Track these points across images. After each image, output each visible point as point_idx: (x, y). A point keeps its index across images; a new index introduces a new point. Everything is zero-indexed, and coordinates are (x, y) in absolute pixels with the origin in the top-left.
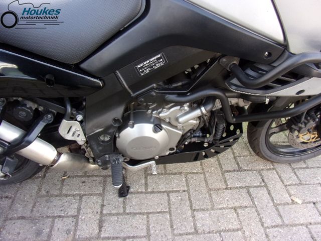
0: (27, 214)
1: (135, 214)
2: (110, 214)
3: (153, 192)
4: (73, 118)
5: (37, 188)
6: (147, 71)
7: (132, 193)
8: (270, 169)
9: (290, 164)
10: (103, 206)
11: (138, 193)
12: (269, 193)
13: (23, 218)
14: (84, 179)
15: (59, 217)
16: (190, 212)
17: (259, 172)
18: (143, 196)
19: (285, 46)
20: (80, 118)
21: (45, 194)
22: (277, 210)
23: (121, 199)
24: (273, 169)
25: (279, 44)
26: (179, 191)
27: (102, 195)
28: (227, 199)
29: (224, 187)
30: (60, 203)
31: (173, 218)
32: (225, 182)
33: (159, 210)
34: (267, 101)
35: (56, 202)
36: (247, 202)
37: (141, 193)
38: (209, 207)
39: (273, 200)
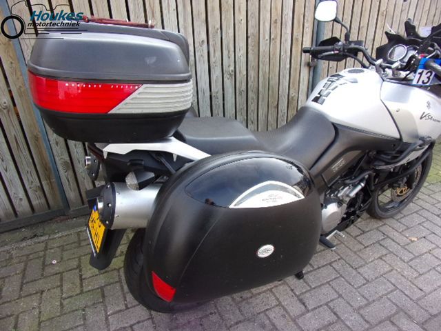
1: (320, 286)
6: (337, 169)
8: (383, 225)
9: (392, 217)
11: (309, 272)
12: (393, 241)
16: (354, 271)
17: (377, 229)
18: (314, 273)
19: (401, 139)
21: (241, 299)
22: (406, 249)
24: (385, 224)
25: (397, 139)
28: (372, 254)
30: (258, 301)
31: (347, 278)
32: (361, 243)
33: (333, 278)
34: (392, 170)
36: (384, 252)
38: (363, 263)
39: (399, 244)
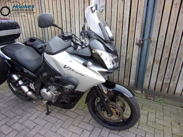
0: (24, 109)
2: (40, 117)
3: (55, 117)
4: (32, 83)
5: (31, 104)
7: (50, 115)
10: (40, 115)
13: (23, 109)
14: (42, 107)
15: (29, 113)
20: (34, 83)
23: (46, 115)
26: (62, 120)
27: (43, 112)
29: (77, 125)
35: (32, 109)
37: (52, 116)
